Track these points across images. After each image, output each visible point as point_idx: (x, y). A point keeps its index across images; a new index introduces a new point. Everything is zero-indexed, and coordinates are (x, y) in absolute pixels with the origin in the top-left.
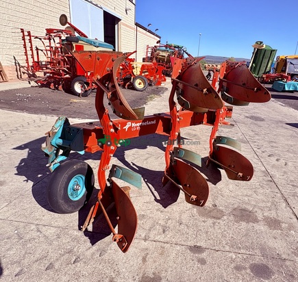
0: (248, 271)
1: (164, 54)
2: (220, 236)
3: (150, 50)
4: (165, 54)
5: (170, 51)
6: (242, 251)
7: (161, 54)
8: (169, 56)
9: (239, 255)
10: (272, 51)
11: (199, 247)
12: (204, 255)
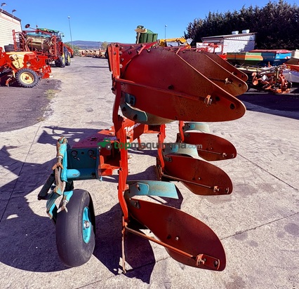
0: (287, 234)
1: (38, 40)
2: (244, 215)
3: (17, 36)
4: (41, 41)
5: (45, 36)
6: (270, 220)
7: (34, 40)
8: (45, 43)
9: (271, 224)
10: (153, 35)
11: (240, 233)
12: (250, 238)
